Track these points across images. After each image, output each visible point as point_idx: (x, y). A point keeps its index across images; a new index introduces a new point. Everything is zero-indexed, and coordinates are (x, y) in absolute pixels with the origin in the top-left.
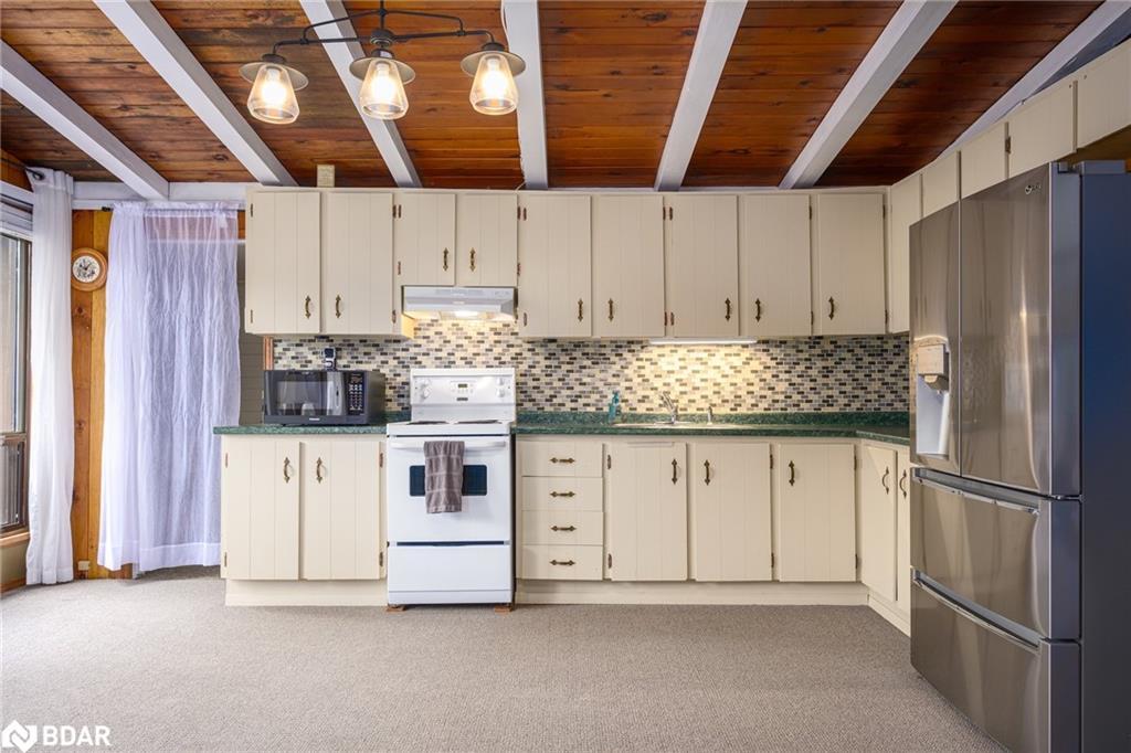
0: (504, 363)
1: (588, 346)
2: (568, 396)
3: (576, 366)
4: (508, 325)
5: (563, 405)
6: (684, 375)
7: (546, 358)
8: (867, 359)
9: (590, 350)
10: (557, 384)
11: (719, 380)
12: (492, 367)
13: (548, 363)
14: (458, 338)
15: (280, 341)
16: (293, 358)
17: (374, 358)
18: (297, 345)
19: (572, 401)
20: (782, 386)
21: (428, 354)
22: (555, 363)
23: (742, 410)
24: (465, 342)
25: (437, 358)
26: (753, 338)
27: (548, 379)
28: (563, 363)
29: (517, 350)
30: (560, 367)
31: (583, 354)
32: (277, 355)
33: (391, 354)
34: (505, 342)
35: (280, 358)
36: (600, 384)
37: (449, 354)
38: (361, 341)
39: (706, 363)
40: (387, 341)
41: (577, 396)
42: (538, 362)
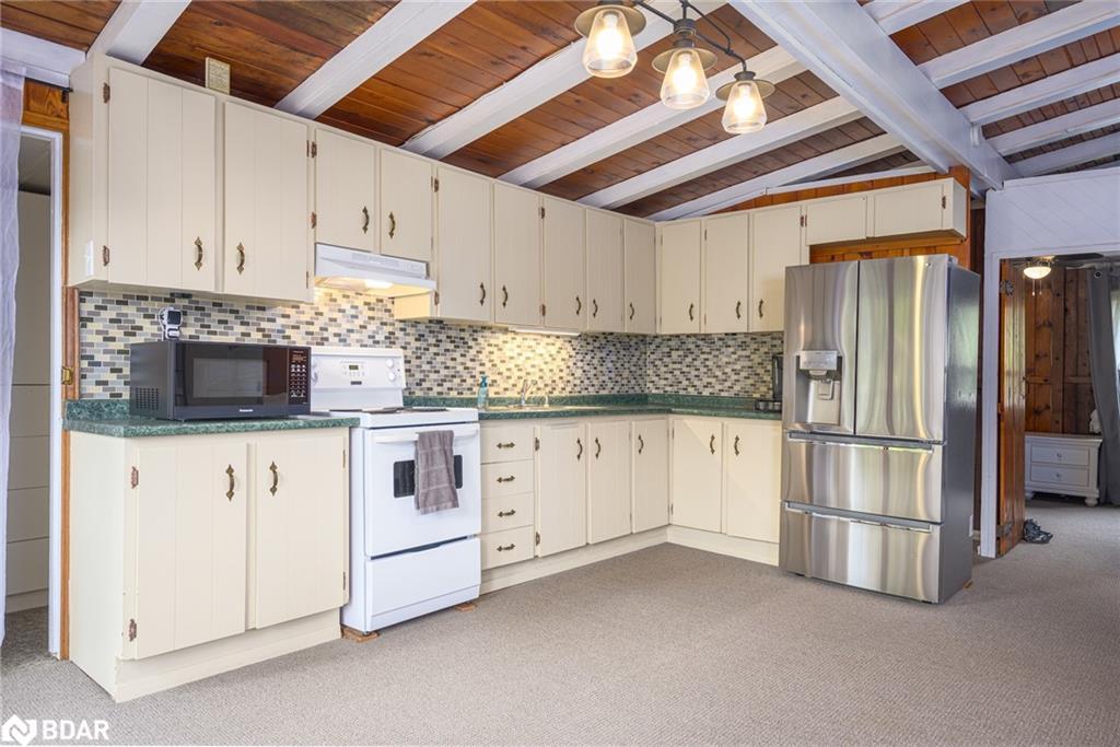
0: (378, 342)
1: (451, 329)
2: (435, 380)
3: (441, 350)
4: (382, 301)
5: (431, 389)
6: (520, 361)
7: (416, 340)
8: (622, 352)
9: (452, 333)
10: (426, 367)
11: (544, 367)
12: (366, 346)
13: (418, 344)
14: (331, 310)
15: (90, 294)
16: (112, 321)
17: (232, 328)
18: (119, 302)
19: (439, 385)
20: (579, 373)
21: (298, 328)
22: (424, 345)
23: (556, 394)
24: (338, 316)
25: (308, 333)
26: (575, 330)
27: (418, 362)
28: (430, 345)
29: (390, 329)
30: (428, 349)
31: (448, 337)
32: (85, 315)
33: (254, 324)
34: (378, 318)
35: (91, 320)
36: (460, 368)
37: (322, 329)
38: (215, 304)
39: (534, 351)
40: (248, 307)
41: (442, 380)
42: (409, 343)
